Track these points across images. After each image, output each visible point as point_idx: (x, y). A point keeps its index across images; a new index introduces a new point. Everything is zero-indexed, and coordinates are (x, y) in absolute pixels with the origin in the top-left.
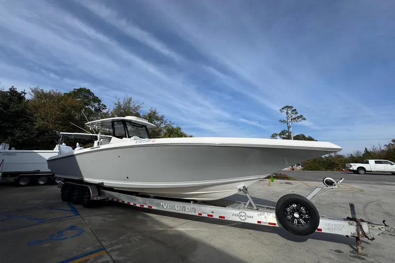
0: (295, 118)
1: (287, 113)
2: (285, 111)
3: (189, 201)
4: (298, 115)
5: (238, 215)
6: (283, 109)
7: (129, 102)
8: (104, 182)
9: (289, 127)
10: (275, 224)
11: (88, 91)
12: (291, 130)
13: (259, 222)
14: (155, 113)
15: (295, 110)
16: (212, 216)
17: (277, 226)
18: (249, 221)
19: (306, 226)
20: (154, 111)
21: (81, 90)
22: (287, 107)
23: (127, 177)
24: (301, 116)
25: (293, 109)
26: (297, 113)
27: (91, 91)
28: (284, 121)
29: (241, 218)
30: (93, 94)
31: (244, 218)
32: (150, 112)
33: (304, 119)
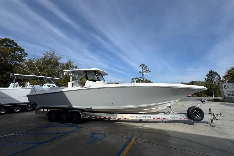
0: (146, 71)
1: (143, 68)
2: (142, 67)
3: (142, 114)
4: (148, 69)
5: (171, 117)
6: (141, 66)
8: (92, 107)
9: (143, 75)
10: (186, 119)
11: (12, 42)
12: (144, 77)
13: (180, 119)
15: (146, 67)
16: (160, 119)
17: (187, 119)
18: (176, 119)
19: (200, 118)
21: (5, 40)
22: (143, 65)
23: (112, 104)
24: (149, 70)
25: (145, 66)
26: (147, 68)
27: (15, 42)
28: (141, 72)
29: (173, 118)
30: (17, 44)
31: (174, 118)
33: (150, 72)
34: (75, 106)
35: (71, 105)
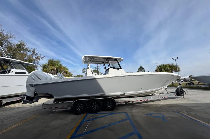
10: (176, 96)
23: (142, 89)
34: (107, 94)
35: (104, 93)
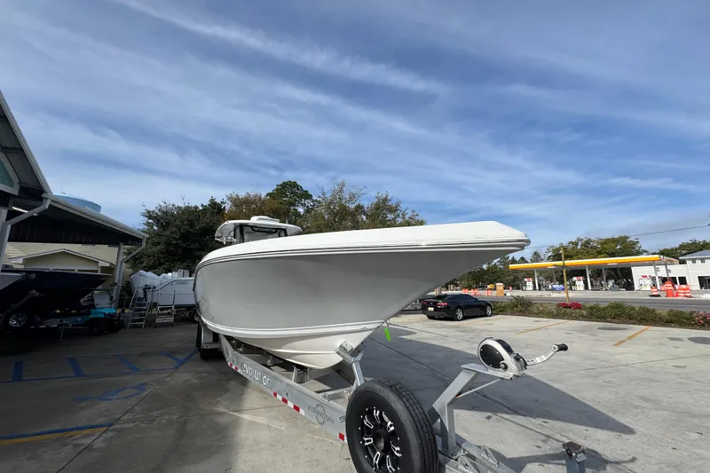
5: (314, 410)
7: (341, 190)
11: (295, 185)
13: (341, 436)
14: (385, 200)
20: (384, 196)
21: (284, 185)
27: (298, 183)
29: (319, 417)
30: (301, 187)
32: (376, 200)
